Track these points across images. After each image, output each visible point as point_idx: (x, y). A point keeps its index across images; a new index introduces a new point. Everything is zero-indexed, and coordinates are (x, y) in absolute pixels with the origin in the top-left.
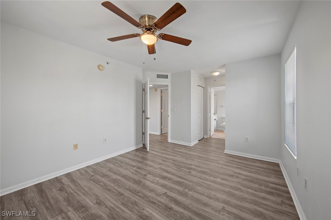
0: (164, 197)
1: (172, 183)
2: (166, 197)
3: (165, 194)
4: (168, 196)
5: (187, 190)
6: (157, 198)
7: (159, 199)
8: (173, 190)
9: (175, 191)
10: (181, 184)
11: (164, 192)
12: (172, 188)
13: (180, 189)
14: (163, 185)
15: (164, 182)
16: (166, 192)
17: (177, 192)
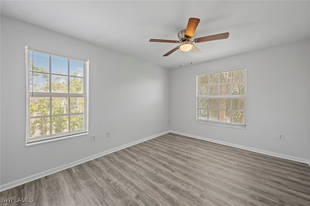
0: (174, 169)
1: (166, 181)
2: (172, 169)
3: (173, 172)
4: (171, 169)
5: (154, 172)
6: (179, 169)
7: (178, 168)
8: (166, 174)
9: (165, 173)
10: (157, 179)
11: (174, 173)
12: (167, 175)
13: (160, 174)
14: (176, 180)
15: (175, 183)
16: (172, 172)
17: (163, 172)
